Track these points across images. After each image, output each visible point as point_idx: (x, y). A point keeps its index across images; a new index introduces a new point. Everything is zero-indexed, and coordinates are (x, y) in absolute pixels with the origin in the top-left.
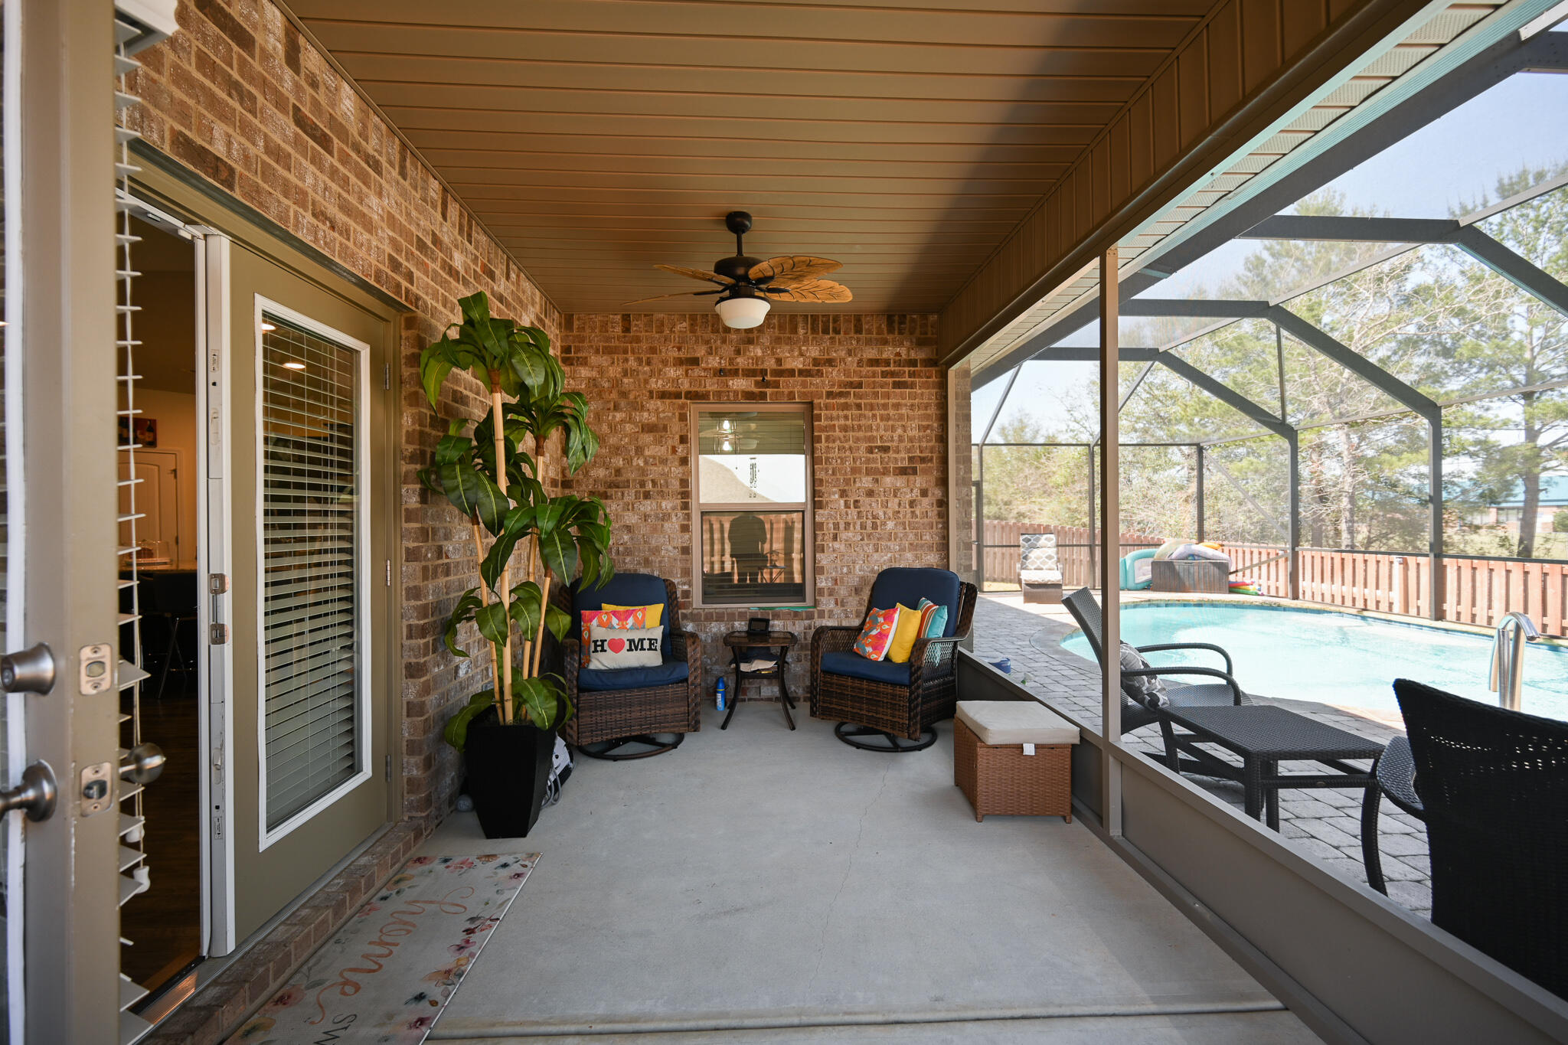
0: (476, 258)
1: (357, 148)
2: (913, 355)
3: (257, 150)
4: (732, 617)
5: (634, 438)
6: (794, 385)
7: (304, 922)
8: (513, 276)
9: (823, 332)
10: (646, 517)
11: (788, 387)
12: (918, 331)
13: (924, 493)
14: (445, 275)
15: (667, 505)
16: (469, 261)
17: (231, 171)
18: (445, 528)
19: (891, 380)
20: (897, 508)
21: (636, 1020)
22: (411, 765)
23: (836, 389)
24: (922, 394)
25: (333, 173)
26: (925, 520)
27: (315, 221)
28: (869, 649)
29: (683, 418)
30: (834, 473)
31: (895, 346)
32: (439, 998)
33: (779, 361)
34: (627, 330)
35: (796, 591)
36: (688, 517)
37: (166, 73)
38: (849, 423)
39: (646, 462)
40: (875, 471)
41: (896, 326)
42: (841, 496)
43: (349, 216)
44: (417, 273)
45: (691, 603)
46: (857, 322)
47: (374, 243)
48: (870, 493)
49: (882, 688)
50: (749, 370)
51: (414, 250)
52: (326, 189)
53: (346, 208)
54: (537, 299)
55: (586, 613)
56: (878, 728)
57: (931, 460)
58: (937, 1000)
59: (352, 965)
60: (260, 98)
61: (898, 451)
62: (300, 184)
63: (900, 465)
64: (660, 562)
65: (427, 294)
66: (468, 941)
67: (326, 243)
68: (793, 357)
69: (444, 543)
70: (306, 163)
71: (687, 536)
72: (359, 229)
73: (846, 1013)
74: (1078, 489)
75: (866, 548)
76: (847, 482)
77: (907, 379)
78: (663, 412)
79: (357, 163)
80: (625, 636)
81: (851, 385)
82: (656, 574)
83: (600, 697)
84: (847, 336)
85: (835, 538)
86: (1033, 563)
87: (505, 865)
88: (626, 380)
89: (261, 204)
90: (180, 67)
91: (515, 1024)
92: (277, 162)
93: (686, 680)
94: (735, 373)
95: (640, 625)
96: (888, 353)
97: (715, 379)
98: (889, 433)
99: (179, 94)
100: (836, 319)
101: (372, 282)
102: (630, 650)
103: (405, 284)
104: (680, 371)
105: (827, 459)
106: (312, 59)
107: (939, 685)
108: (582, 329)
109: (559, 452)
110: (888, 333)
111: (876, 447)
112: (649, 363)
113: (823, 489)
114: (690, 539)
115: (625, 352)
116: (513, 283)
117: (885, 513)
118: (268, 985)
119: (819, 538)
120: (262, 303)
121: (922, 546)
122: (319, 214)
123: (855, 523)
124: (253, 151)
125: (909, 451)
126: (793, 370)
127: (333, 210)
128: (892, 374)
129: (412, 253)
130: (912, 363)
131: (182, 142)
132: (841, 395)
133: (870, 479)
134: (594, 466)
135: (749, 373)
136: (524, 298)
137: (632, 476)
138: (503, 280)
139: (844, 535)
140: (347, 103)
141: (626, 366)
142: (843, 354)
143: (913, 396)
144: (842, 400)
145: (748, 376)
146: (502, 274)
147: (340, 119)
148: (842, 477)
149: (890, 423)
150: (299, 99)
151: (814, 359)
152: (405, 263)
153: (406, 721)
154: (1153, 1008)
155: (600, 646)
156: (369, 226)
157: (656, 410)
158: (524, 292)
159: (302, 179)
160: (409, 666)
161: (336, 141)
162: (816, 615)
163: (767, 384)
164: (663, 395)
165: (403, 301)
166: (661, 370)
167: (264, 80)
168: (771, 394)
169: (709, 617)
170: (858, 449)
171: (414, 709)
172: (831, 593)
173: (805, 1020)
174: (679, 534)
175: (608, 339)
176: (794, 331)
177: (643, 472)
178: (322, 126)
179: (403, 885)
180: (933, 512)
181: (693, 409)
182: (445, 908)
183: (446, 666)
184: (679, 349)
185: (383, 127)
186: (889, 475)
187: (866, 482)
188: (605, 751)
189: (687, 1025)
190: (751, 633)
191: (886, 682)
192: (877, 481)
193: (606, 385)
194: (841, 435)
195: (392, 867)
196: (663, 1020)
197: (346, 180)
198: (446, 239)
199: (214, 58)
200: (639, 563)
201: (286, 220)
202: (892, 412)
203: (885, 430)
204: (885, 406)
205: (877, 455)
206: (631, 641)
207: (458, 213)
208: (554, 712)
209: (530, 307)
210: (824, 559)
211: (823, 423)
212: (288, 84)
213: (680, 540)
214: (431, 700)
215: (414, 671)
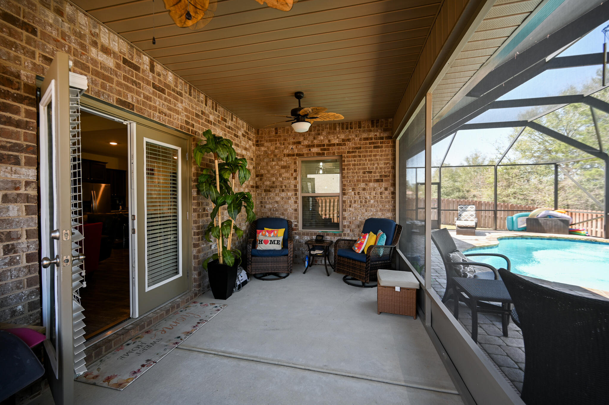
0: (219, 116)
1: (174, 90)
2: (382, 135)
3: (141, 98)
4: (312, 234)
5: (279, 171)
6: (335, 149)
7: (157, 313)
8: (234, 119)
9: (346, 129)
10: (283, 198)
11: (333, 150)
12: (384, 126)
13: (386, 189)
14: (206, 123)
15: (290, 194)
16: (216, 117)
17: (133, 105)
18: (207, 202)
19: (373, 145)
20: (375, 195)
21: (231, 353)
22: (195, 275)
23: (351, 150)
24: (386, 150)
25: (166, 99)
26: (386, 200)
27: (159, 115)
28: (356, 248)
29: (295, 163)
30: (350, 182)
31: (374, 132)
32: (183, 338)
33: (329, 141)
34: (276, 133)
35: (336, 226)
36: (297, 198)
37: (115, 83)
38: (356, 162)
39: (283, 179)
40: (366, 181)
41: (375, 124)
42: (353, 191)
43: (171, 111)
44: (195, 124)
45: (298, 229)
46: (359, 124)
47: (180, 117)
48: (364, 189)
49: (357, 263)
50: (318, 145)
51: (194, 117)
52: (163, 105)
53: (170, 109)
54: (245, 126)
55: (258, 231)
56: (356, 278)
57: (389, 176)
58: (325, 366)
59: (166, 327)
60: (142, 84)
61: (375, 173)
62: (154, 105)
63: (376, 178)
64: (287, 214)
65: (199, 130)
66: (197, 325)
67: (163, 120)
68: (334, 139)
69: (206, 207)
70: (156, 98)
71: (296, 205)
72: (175, 114)
73: (293, 364)
74: (501, 185)
75: (362, 210)
76: (355, 185)
77: (379, 145)
78: (288, 161)
79: (174, 95)
80: (269, 239)
81: (357, 148)
82: (286, 218)
83: (259, 259)
84: (356, 130)
85: (350, 206)
86: (464, 217)
87: (216, 307)
88: (276, 151)
89: (142, 113)
90: (118, 81)
91: (199, 348)
92: (147, 100)
93: (287, 255)
94: (313, 146)
95: (276, 235)
96: (372, 135)
97: (306, 149)
98: (372, 166)
99: (118, 88)
100: (351, 124)
101: (179, 129)
102: (270, 244)
103: (191, 128)
104: (294, 147)
105: (347, 176)
106: (158, 68)
107: (382, 264)
108: (262, 134)
109: (255, 176)
110: (372, 127)
111: (366, 172)
112: (284, 144)
113: (346, 188)
114: (298, 206)
115: (276, 141)
116: (234, 122)
117: (370, 197)
118: (145, 328)
119: (344, 206)
120: (146, 140)
121: (385, 210)
122: (161, 112)
123: (358, 201)
124: (139, 98)
125: (380, 173)
126: (335, 144)
127: (165, 110)
128: (373, 143)
129: (194, 118)
130: (382, 138)
131: (119, 101)
132: (353, 152)
133: (364, 184)
134: (266, 181)
135: (318, 146)
136: (239, 126)
137: (278, 184)
138: (230, 121)
139: (354, 205)
140: (170, 77)
141: (276, 146)
142: (354, 136)
143: (382, 151)
144: (353, 154)
145: (318, 147)
146: (230, 120)
147: (168, 83)
148: (353, 184)
149: (372, 162)
150: (154, 81)
151: (343, 139)
152: (191, 122)
153: (193, 260)
154: (403, 384)
155: (261, 242)
156: (178, 113)
157: (286, 161)
158: (239, 124)
159: (155, 103)
160: (194, 244)
161: (166, 90)
162: (343, 235)
163: (325, 150)
164: (289, 155)
165: (190, 133)
166: (288, 147)
167: (143, 78)
168: (326, 153)
169: (304, 234)
170: (360, 172)
171: (196, 257)
172: (349, 227)
173: (280, 363)
174: (294, 204)
175: (270, 137)
176: (335, 129)
177: (282, 182)
178: (162, 87)
179: (187, 309)
180: (390, 197)
181: (299, 160)
182: (195, 316)
183: (206, 245)
184: (294, 139)
185: (183, 82)
186: (372, 182)
187: (363, 185)
188: (262, 276)
189: (244, 358)
190: (317, 240)
191: (358, 261)
192: (367, 185)
193: (270, 153)
194: (353, 167)
195: (186, 303)
196: (238, 355)
197: (170, 101)
198: (207, 112)
199: (128, 76)
200: (280, 214)
201: (150, 116)
202: (373, 158)
203: (370, 165)
204: (370, 156)
205: (367, 175)
206: (271, 241)
207: (211, 103)
208: (234, 261)
209: (242, 129)
210: (346, 214)
211: (346, 163)
212: (151, 77)
213: (294, 206)
214: (201, 254)
215: (195, 246)
